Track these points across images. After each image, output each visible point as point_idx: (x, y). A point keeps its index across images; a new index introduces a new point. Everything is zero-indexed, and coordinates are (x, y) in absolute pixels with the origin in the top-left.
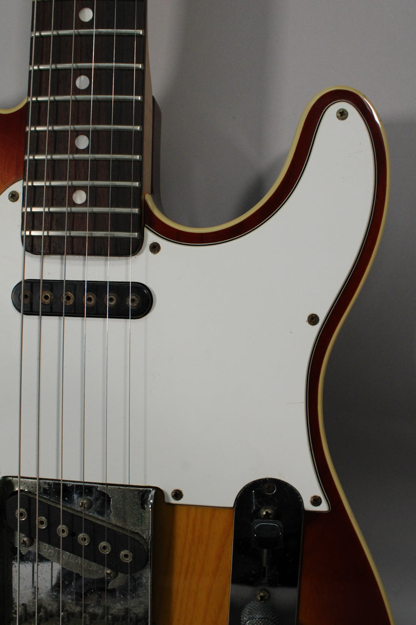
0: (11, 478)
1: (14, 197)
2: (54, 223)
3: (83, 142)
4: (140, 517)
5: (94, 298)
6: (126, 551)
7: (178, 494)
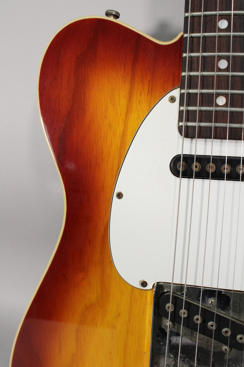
0: (163, 284)
1: (172, 100)
2: (203, 117)
3: (223, 64)
5: (229, 168)
6: (241, 335)
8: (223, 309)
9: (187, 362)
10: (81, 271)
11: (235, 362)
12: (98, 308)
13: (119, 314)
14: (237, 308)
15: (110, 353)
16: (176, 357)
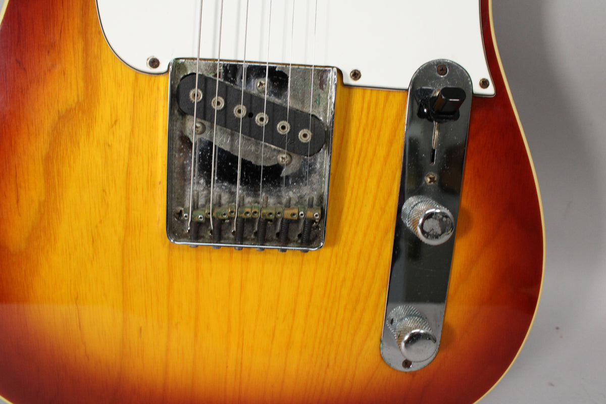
0: (184, 60)
4: (318, 99)
6: (304, 130)
7: (356, 75)
8: (278, 95)
9: (226, 189)
10: (49, 52)
11: (297, 179)
12: (80, 114)
13: (116, 121)
14: (298, 93)
15: (104, 191)
16: (208, 182)
